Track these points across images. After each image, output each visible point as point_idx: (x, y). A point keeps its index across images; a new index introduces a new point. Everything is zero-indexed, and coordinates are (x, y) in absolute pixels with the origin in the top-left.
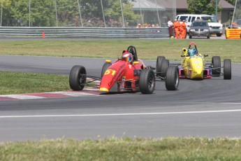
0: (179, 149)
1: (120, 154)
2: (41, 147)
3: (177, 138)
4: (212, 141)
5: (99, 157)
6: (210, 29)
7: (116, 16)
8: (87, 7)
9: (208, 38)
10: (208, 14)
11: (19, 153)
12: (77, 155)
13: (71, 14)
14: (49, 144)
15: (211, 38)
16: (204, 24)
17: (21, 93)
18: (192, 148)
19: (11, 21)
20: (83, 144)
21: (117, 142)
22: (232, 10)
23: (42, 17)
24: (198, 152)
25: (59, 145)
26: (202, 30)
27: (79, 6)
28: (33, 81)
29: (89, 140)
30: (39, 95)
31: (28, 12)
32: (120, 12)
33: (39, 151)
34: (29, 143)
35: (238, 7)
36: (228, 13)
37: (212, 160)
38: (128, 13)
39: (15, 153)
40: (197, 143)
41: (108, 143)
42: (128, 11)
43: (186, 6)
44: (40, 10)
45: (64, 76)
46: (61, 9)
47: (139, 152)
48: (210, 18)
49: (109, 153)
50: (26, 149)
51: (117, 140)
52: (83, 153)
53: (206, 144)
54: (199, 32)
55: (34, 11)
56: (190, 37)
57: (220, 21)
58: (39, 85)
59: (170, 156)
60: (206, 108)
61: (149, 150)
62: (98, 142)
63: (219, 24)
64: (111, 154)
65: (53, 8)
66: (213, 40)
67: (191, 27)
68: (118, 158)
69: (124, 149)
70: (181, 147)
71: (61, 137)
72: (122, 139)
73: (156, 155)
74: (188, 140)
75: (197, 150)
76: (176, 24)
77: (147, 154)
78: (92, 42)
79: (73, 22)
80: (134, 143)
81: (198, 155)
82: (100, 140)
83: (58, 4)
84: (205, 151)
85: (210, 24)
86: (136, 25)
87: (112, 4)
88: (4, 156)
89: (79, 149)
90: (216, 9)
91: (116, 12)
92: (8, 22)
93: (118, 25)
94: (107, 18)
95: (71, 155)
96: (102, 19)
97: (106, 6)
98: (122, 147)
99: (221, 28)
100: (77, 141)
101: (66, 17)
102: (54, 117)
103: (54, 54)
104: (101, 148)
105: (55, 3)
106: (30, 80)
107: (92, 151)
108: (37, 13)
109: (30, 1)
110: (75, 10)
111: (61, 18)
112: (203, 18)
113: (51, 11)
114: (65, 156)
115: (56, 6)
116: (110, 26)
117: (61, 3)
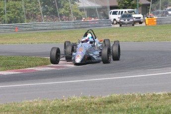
0: (121, 102)
1: (79, 108)
2: (23, 106)
3: (119, 95)
4: (144, 96)
5: (65, 111)
6: (134, 19)
7: (67, 13)
8: (47, 8)
9: (133, 25)
10: (132, 8)
11: (8, 111)
12: (49, 110)
13: (35, 14)
14: (29, 104)
15: (135, 25)
16: (130, 16)
17: (4, 70)
18: (130, 101)
20: (53, 102)
21: (77, 100)
22: (149, 5)
24: (135, 104)
25: (35, 104)
26: (128, 20)
27: (41, 9)
28: (12, 61)
29: (57, 100)
30: (17, 71)
31: (5, 14)
32: (70, 11)
33: (22, 109)
34: (14, 104)
35: (152, 3)
36: (146, 7)
37: (144, 109)
38: (75, 11)
39: (5, 112)
40: (133, 97)
41: (71, 101)
42: (75, 9)
43: (116, 4)
44: (13, 12)
45: (34, 57)
46: (28, 11)
47: (93, 106)
48: (134, 11)
50: (13, 108)
51: (77, 99)
52: (53, 109)
53: (140, 98)
54: (126, 21)
55: (9, 13)
56: (121, 26)
57: (141, 14)
58: (17, 64)
59: (115, 107)
61: (100, 104)
62: (63, 100)
63: (141, 16)
64: (73, 109)
65: (22, 10)
66: (137, 27)
67: (121, 18)
68: (78, 111)
69: (82, 105)
70: (122, 101)
71: (37, 98)
72: (80, 98)
73: (105, 107)
74: (127, 96)
75: (134, 102)
77: (98, 107)
78: (51, 32)
79: (37, 19)
80: (89, 100)
81: (135, 106)
82: (65, 99)
83: (25, 7)
84: (139, 103)
85: (134, 16)
86: (81, 19)
87: (64, 5)
89: (51, 106)
90: (138, 5)
91: (67, 10)
93: (68, 19)
94: (61, 15)
95: (45, 111)
96: (57, 16)
97: (60, 7)
98: (81, 103)
100: (49, 101)
101: (32, 16)
102: (30, 86)
103: (25, 42)
104: (66, 104)
105: (23, 6)
106: (10, 61)
107: (59, 107)
108: (11, 14)
109: (6, 6)
110: (38, 11)
111: (28, 17)
112: (128, 11)
113: (21, 13)
114: (41, 111)
115: (24, 9)
116: (63, 21)
117: (28, 6)
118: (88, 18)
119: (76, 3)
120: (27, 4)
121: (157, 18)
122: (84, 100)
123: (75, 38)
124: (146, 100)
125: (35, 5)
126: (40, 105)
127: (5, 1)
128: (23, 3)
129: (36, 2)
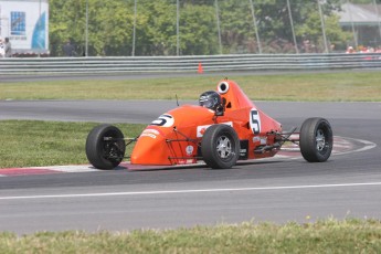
1: (343, 244)
2: (219, 235)
5: (312, 249)
7: (313, 35)
8: (268, 23)
11: (185, 244)
12: (276, 247)
13: (242, 34)
14: (231, 231)
19: (148, 48)
20: (284, 230)
21: (337, 227)
25: (245, 232)
27: (255, 23)
29: (292, 224)
31: (175, 33)
32: (320, 30)
33: (216, 242)
34: (199, 229)
38: (332, 31)
39: (179, 246)
41: (324, 227)
42: (332, 26)
44: (193, 30)
46: (227, 28)
47: (373, 242)
49: (326, 243)
50: (196, 239)
51: (338, 224)
52: (285, 244)
55: (183, 32)
62: (306, 226)
64: (329, 245)
65: (214, 26)
68: (340, 251)
69: (349, 236)
71: (249, 220)
72: (345, 221)
78: (277, 76)
79: (245, 46)
80: (365, 227)
82: (311, 224)
83: (221, 19)
86: (345, 48)
87: (306, 18)
88: (161, 250)
89: (278, 237)
91: (313, 28)
92: (145, 49)
93: (316, 50)
94: (300, 40)
95: (266, 247)
96: (291, 41)
97: (299, 20)
98: (346, 234)
100: (275, 226)
101: (234, 39)
104: (312, 235)
105: (216, 17)
107: (299, 240)
108: (189, 35)
109: (178, 15)
110: (248, 29)
111: (226, 41)
113: (211, 31)
114: (257, 248)
115: (218, 22)
116: (304, 51)
117: (227, 17)
118: (361, 47)
119: (335, 12)
120: (225, 13)
122: (354, 227)
123: (331, 91)
125: (242, 15)
126: (255, 234)
127: (177, 5)
128: (217, 10)
129: (246, 9)
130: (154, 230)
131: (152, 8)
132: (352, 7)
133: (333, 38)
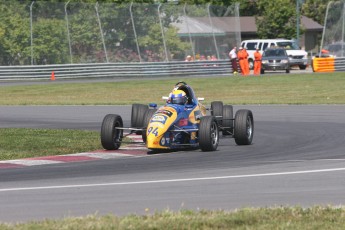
0: (261, 223)
2: (66, 227)
3: (258, 208)
4: (308, 212)
6: (291, 59)
7: (155, 45)
8: (113, 35)
9: (288, 72)
10: (286, 38)
13: (90, 45)
14: (76, 223)
15: (291, 72)
16: (282, 53)
17: (28, 157)
18: (280, 221)
19: (5, 58)
20: (125, 222)
21: (173, 218)
22: (320, 31)
23: (50, 52)
24: (290, 228)
25: (90, 224)
26: (278, 61)
27: (102, 34)
28: (44, 139)
29: (133, 216)
30: (53, 159)
31: (30, 45)
32: (161, 40)
34: (48, 223)
35: (328, 27)
36: (315, 36)
38: (172, 41)
40: (287, 214)
41: (161, 219)
42: (172, 37)
43: (254, 28)
44: (47, 41)
45: (86, 131)
46: (77, 40)
51: (174, 215)
53: (300, 215)
54: (274, 64)
55: (37, 43)
56: (262, 72)
57: (303, 48)
58: (51, 145)
60: (294, 168)
61: (219, 227)
62: (145, 218)
63: (302, 52)
65: (65, 38)
66: (295, 75)
69: (183, 227)
70: (264, 221)
71: (93, 213)
72: (180, 213)
74: (274, 211)
75: (288, 224)
76: (241, 54)
78: (123, 83)
79: (94, 56)
80: (197, 217)
82: (149, 215)
83: (71, 31)
84: (299, 226)
85: (289, 52)
87: (148, 29)
90: (298, 31)
91: (154, 39)
92: (2, 59)
93: (158, 59)
94: (142, 49)
96: (135, 51)
97: (141, 32)
98: (181, 224)
99: (305, 58)
100: (117, 218)
101: (83, 49)
102: (79, 188)
103: (71, 102)
104: (150, 226)
105: (67, 30)
106: (39, 138)
108: (42, 46)
109: (32, 28)
110: (96, 40)
111: (77, 52)
112: (279, 44)
113: (62, 43)
115: (68, 34)
116: (147, 60)
117: (76, 30)
118: (198, 56)
119: (174, 24)
120: (75, 26)
121: (335, 57)
122: (187, 217)
124: (312, 221)
125: (90, 27)
126: (99, 226)
127: (31, 19)
128: (67, 23)
129: (94, 22)
130: (6, 224)
131: (7, 22)
132: (189, 20)
133: (172, 48)
